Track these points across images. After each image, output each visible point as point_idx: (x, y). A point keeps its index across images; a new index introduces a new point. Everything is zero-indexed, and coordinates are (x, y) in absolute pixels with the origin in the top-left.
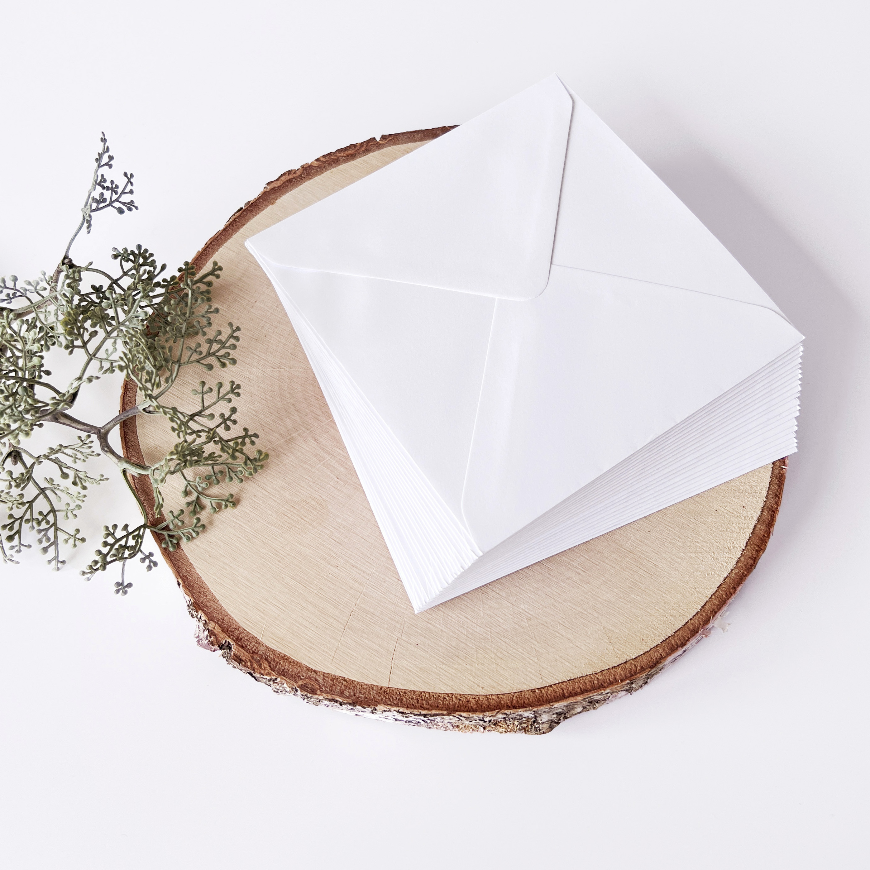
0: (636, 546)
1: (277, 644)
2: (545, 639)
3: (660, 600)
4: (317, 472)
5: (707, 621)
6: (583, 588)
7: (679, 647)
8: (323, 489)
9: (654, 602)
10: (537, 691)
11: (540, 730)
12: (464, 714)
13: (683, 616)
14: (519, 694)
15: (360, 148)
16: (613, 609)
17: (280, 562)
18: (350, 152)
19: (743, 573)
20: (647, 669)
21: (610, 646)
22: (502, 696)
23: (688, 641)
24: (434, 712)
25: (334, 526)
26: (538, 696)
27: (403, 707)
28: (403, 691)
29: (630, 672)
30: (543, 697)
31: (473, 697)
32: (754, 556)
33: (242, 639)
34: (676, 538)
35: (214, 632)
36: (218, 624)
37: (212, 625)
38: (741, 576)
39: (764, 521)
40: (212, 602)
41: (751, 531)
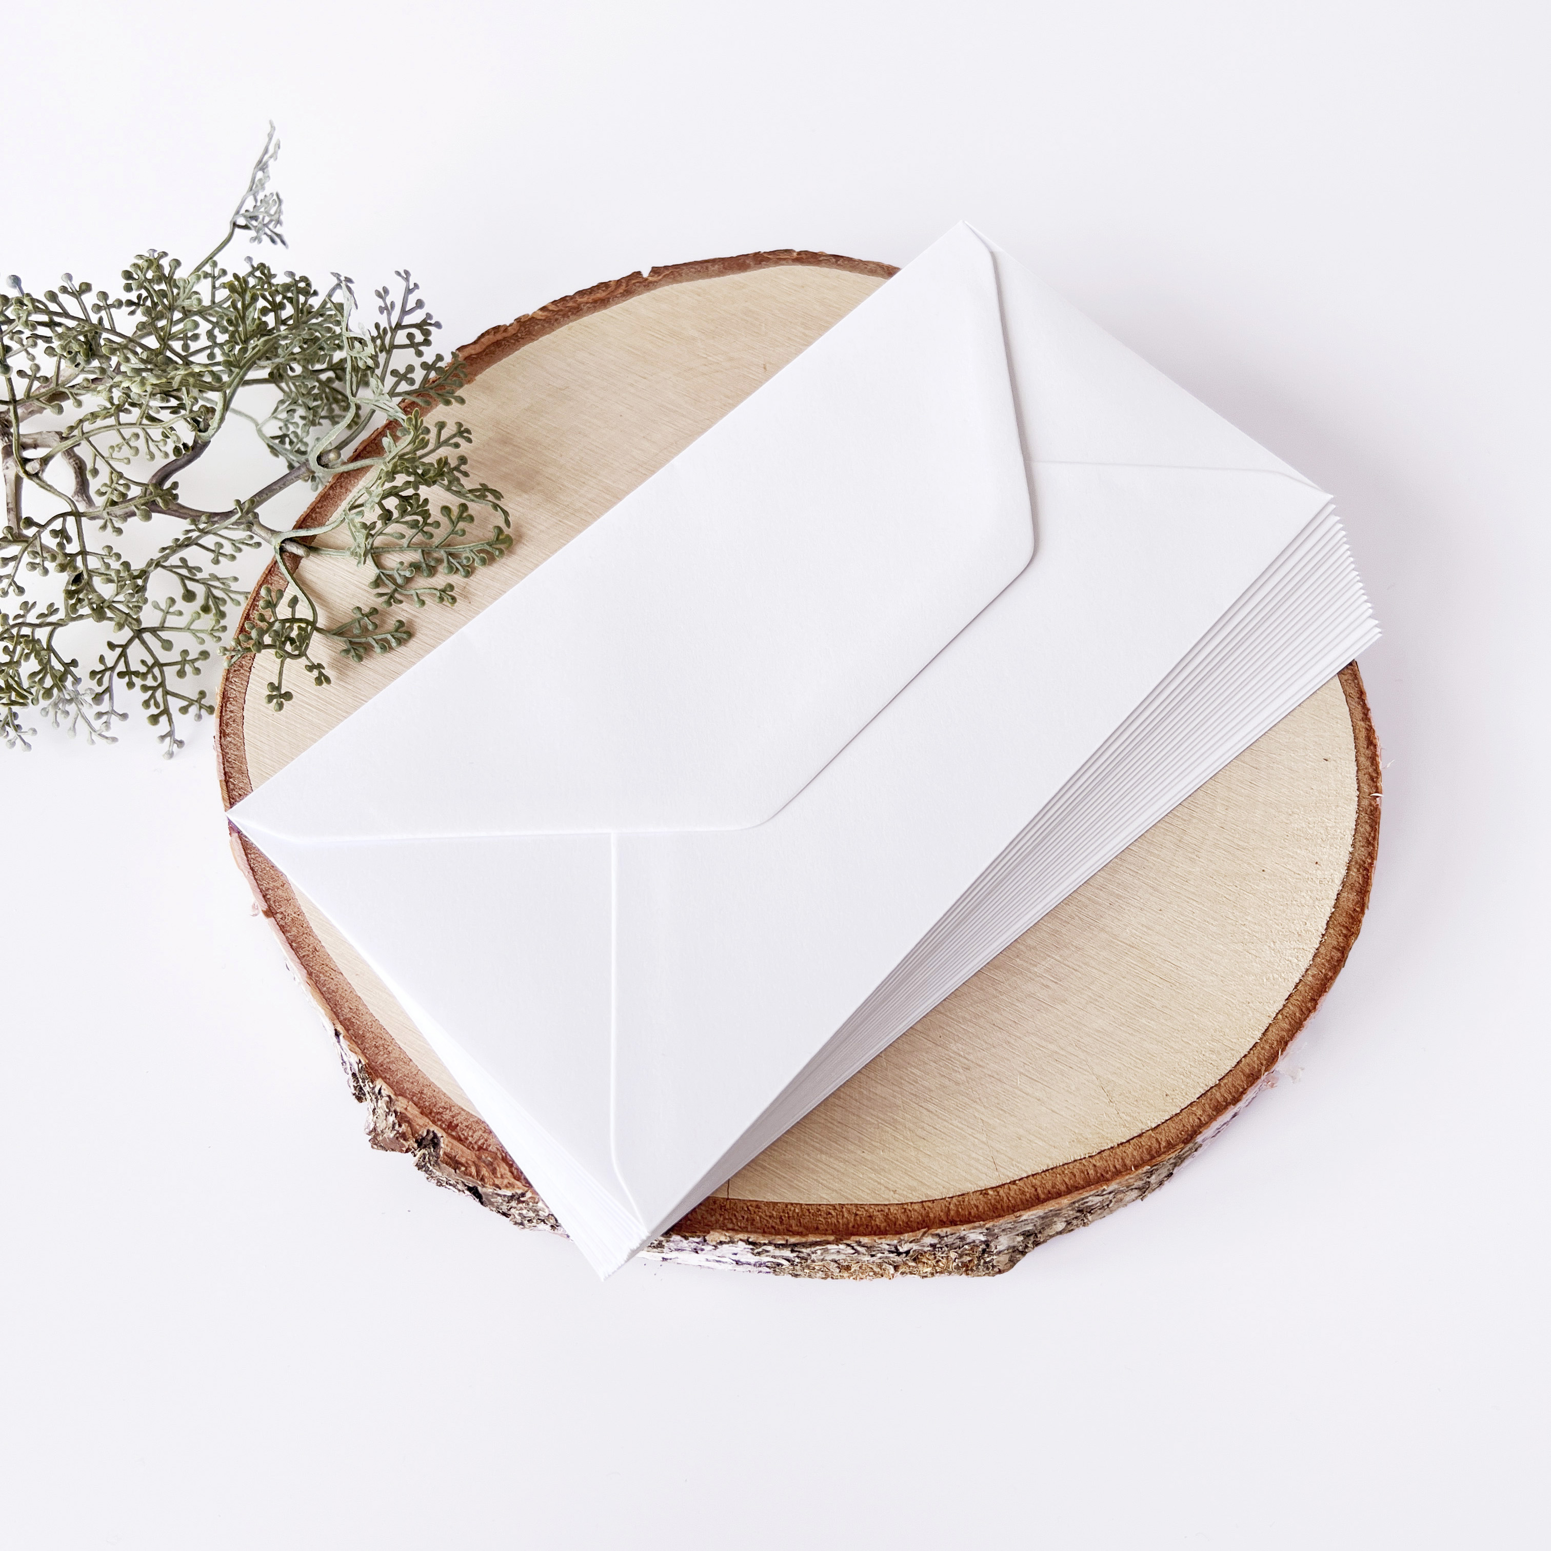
0: (1141, 935)
2: (996, 1101)
3: (1190, 1026)
5: (1272, 1059)
6: (1055, 1011)
7: (1230, 1103)
9: (1179, 1028)
10: (990, 1192)
11: (993, 1266)
12: (865, 1240)
13: (1233, 1052)
14: (960, 1198)
15: (616, 289)
16: (1111, 1044)
18: (598, 295)
19: (1326, 975)
20: (1177, 1144)
21: (1110, 1109)
22: (930, 1204)
23: (1243, 1093)
24: (812, 1238)
26: (993, 1201)
27: (755, 1232)
28: (754, 1204)
29: (1149, 1151)
30: (1001, 1202)
31: (879, 1208)
32: (1342, 945)
33: (457, 1125)
34: (1208, 919)
35: (406, 1117)
36: (413, 1101)
37: (401, 1104)
38: (1322, 980)
39: (1352, 886)
40: (401, 1063)
41: (1333, 902)
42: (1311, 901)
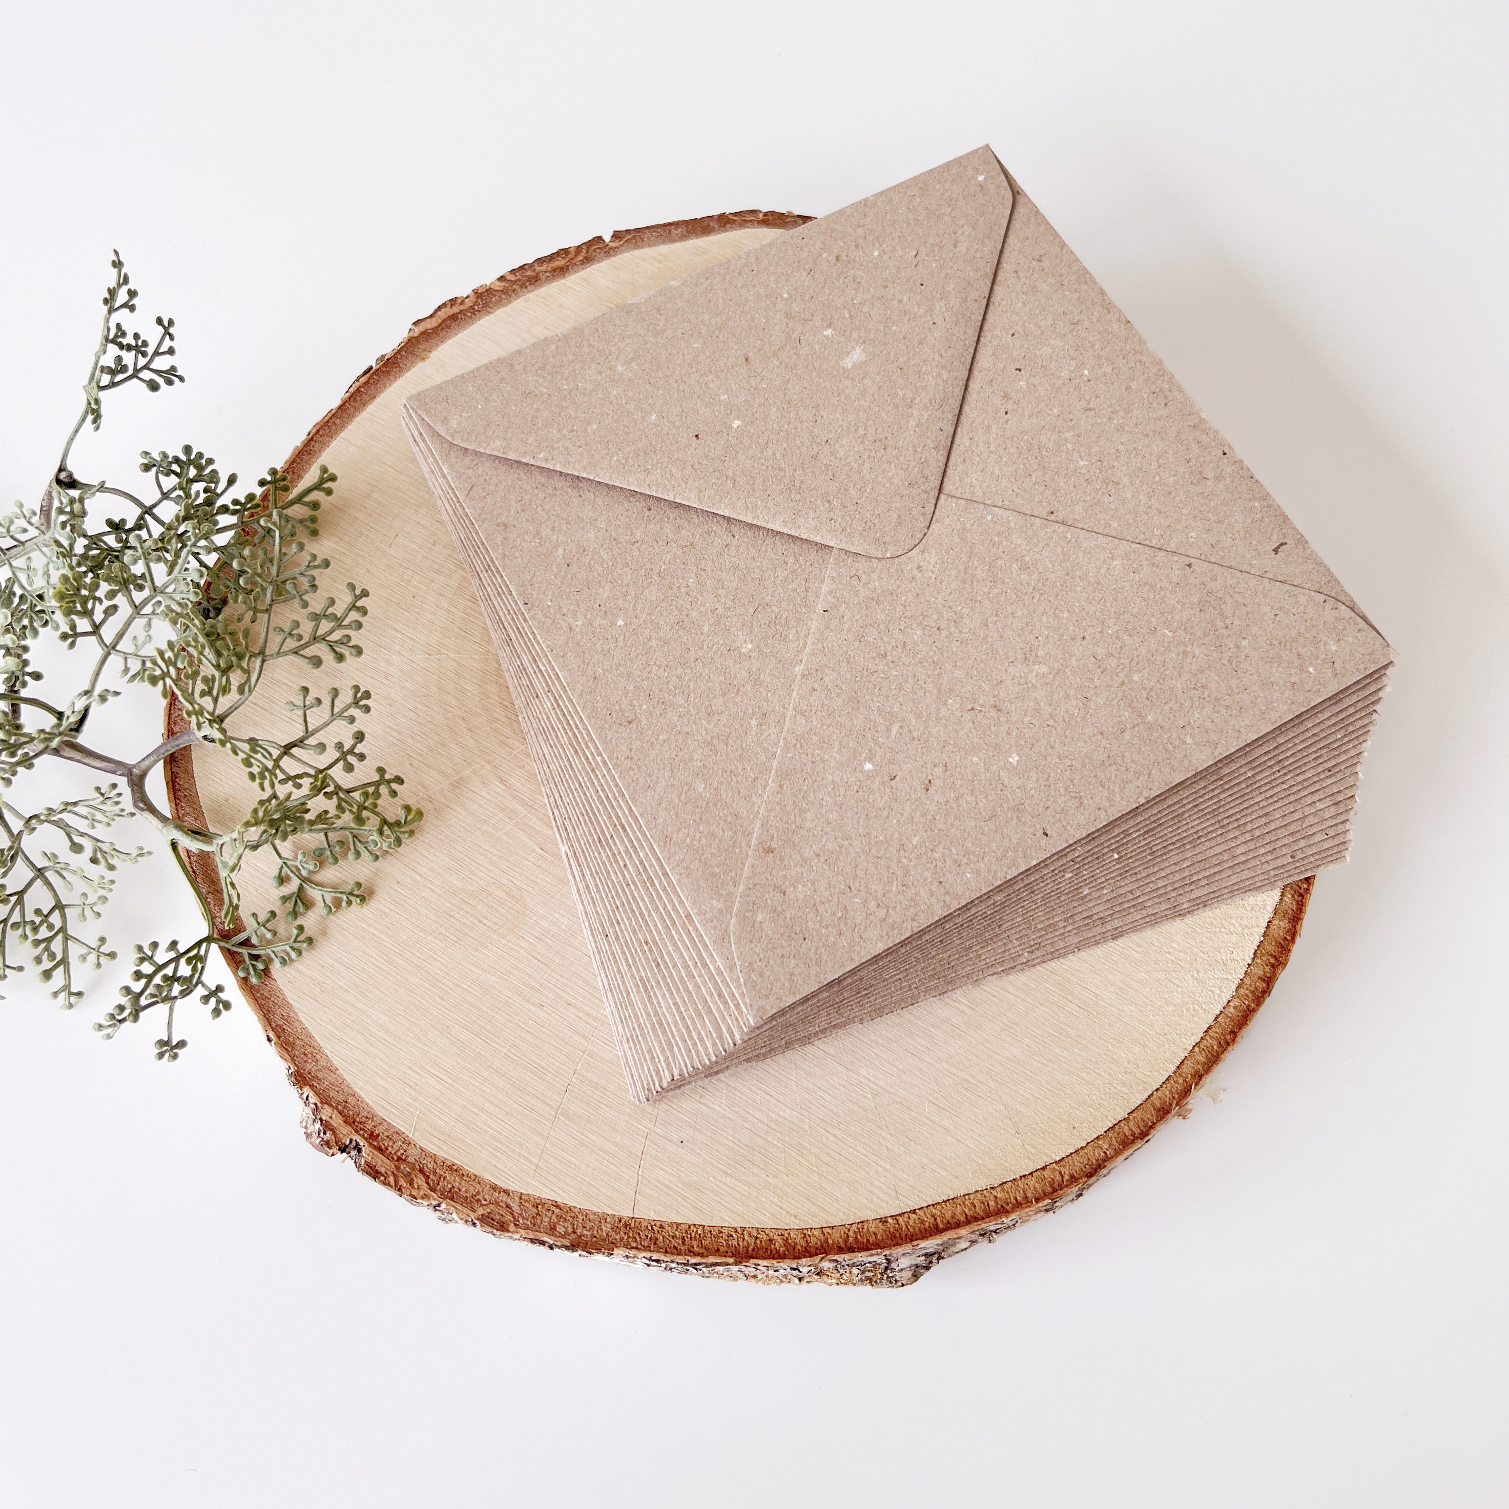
1: (440, 1144)
2: (904, 1129)
3: (1104, 1056)
4: (506, 838)
5: (1186, 1092)
6: (970, 1038)
7: (1137, 1138)
8: (516, 869)
9: (1093, 1059)
10: (890, 1220)
11: (896, 1281)
12: (765, 1263)
13: (1145, 1085)
14: (860, 1226)
16: (1022, 1074)
17: (443, 999)
18: (557, 263)
19: (1249, 1006)
20: (1081, 1178)
21: (1016, 1140)
22: (829, 1230)
23: (1151, 1127)
24: (711, 1259)
25: (536, 934)
26: (892, 1230)
27: (658, 1252)
28: (658, 1224)
29: (1051, 1185)
30: (899, 1231)
31: (780, 1232)
32: (1268, 975)
33: (378, 1135)
34: (1132, 945)
35: (331, 1125)
36: (338, 1110)
37: (326, 1112)
38: (1245, 1011)
39: (1285, 913)
40: (328, 1071)
41: (1263, 930)
42: (1240, 929)
